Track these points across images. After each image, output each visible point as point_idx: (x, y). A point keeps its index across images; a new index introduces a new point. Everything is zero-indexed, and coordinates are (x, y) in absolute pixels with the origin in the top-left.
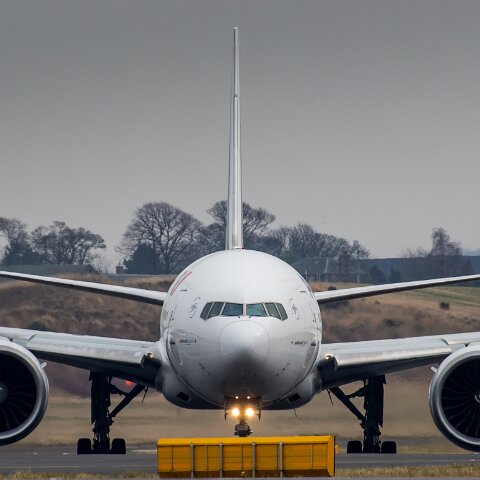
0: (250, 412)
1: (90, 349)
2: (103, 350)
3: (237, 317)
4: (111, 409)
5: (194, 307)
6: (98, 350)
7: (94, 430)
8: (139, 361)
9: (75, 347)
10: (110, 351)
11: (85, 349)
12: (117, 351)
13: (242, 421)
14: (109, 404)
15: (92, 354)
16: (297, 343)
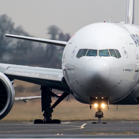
0: (103, 106)
1: (36, 73)
2: (43, 74)
3: (94, 57)
4: (52, 104)
5: (74, 51)
6: (40, 74)
7: (44, 115)
8: (60, 80)
9: (29, 73)
10: (46, 75)
11: (34, 74)
12: (50, 75)
13: (100, 110)
14: (51, 102)
15: (37, 76)
16: (126, 70)
